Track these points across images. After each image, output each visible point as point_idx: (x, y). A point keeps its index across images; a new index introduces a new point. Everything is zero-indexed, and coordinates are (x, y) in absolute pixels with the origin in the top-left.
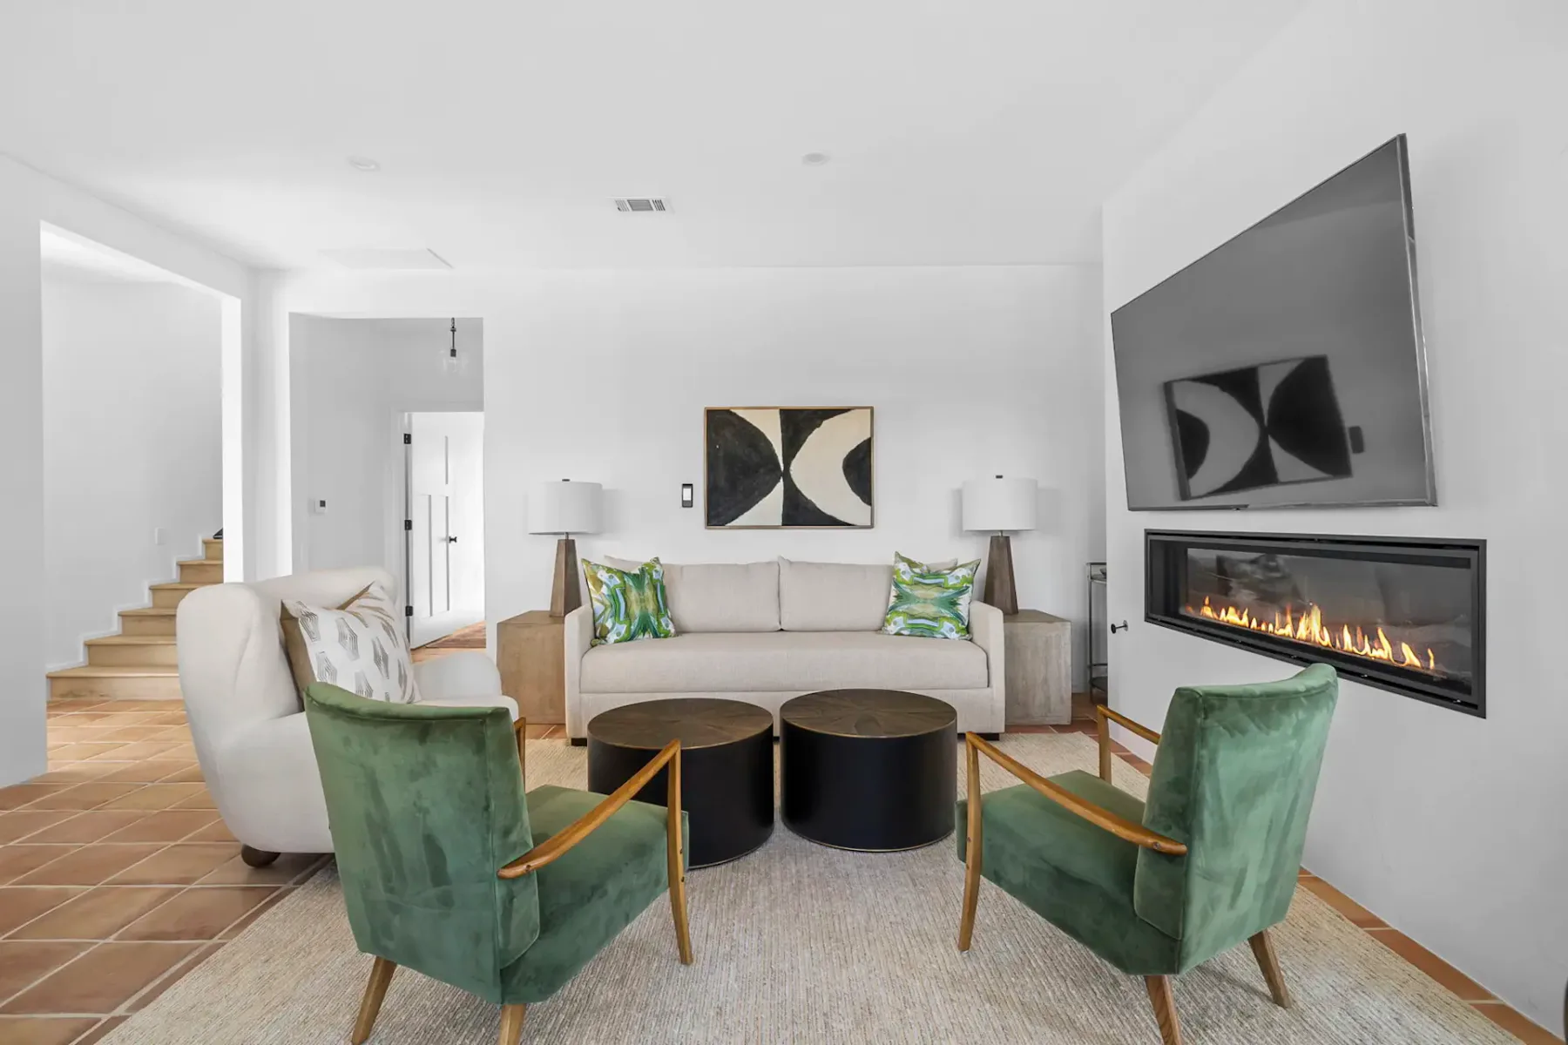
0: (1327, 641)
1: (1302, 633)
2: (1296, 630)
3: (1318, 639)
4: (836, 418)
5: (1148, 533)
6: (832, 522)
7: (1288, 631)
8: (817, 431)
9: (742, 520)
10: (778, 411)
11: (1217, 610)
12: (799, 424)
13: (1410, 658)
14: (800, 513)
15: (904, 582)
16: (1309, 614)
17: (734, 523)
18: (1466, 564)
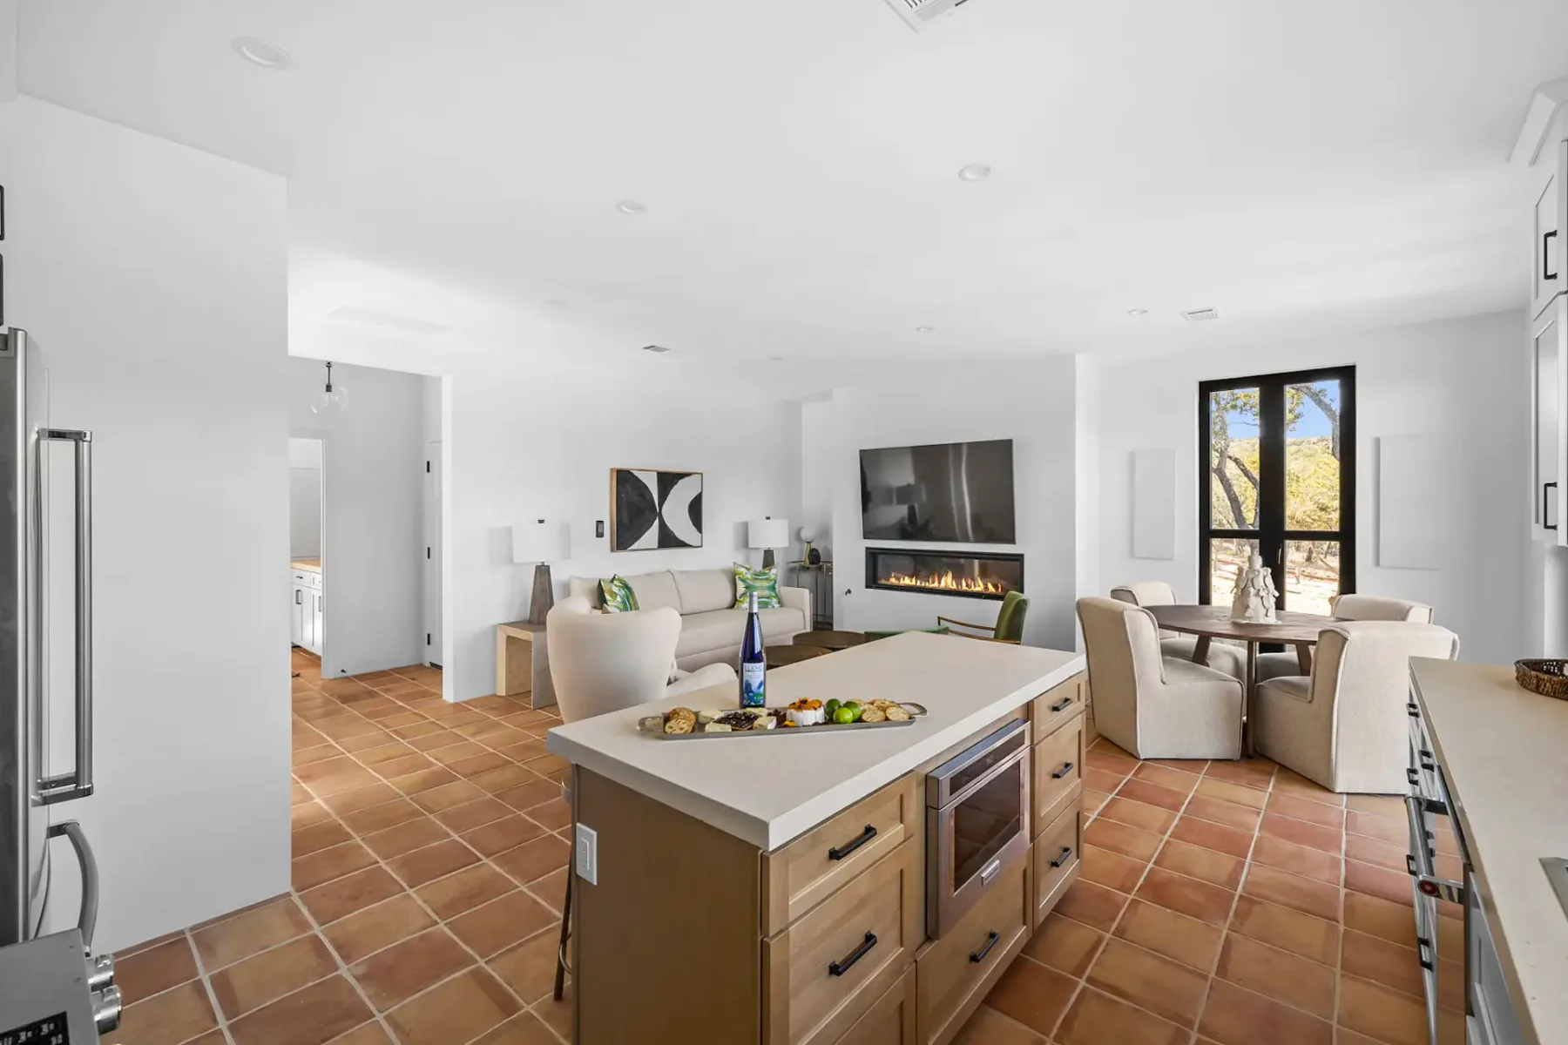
0: (954, 587)
1: (943, 585)
2: (939, 583)
3: (951, 587)
4: (686, 479)
5: (867, 549)
6: (683, 545)
7: (936, 585)
8: (675, 487)
9: (634, 546)
10: (655, 473)
11: (898, 579)
12: (668, 481)
13: (991, 589)
14: (668, 540)
15: (748, 579)
16: (947, 575)
17: (631, 548)
18: (1018, 560)
